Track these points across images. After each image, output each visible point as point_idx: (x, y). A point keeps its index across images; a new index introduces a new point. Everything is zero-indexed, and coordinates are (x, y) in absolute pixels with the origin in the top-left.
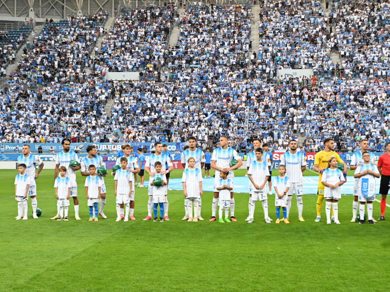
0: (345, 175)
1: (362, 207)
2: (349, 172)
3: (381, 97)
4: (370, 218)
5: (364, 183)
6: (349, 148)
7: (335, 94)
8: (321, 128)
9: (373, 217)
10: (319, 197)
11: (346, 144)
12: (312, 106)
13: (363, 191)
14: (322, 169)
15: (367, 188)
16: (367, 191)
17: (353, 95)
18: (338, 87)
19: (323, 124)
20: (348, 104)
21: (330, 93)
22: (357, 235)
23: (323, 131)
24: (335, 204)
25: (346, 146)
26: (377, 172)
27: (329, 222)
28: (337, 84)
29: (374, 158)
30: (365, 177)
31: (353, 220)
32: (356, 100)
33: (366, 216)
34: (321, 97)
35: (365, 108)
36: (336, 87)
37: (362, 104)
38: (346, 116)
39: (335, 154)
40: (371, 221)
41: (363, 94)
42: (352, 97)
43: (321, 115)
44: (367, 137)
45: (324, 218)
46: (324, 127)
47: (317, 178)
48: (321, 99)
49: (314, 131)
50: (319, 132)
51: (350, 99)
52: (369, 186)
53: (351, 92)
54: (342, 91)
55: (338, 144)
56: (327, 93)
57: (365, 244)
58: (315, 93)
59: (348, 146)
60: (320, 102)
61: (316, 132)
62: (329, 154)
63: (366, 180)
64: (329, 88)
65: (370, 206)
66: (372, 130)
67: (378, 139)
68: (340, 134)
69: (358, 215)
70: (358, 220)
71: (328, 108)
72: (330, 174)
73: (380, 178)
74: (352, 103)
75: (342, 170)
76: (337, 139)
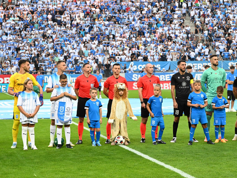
0: (41, 98)
1: (59, 130)
2: (45, 95)
3: (79, 16)
4: (68, 142)
5: (61, 107)
6: (48, 70)
7: (32, 12)
8: (18, 49)
9: (70, 141)
10: (15, 123)
11: (44, 65)
12: (8, 25)
13: (59, 115)
14: (17, 92)
15: (64, 112)
16: (64, 115)
17: (51, 14)
18: (35, 5)
19: (20, 45)
20: (46, 23)
21: (26, 12)
22: (55, 161)
23: (21, 52)
24: (32, 129)
25: (44, 68)
27: (25, 147)
28: (34, 3)
29: (71, 80)
30: (62, 100)
31: (51, 145)
32: (54, 20)
33: (63, 141)
34: (18, 16)
35: (63, 28)
36: (33, 5)
37: (60, 23)
38: (44, 36)
40: (69, 146)
41: (61, 13)
42: (50, 16)
43: (18, 35)
44: (66, 58)
45: (20, 144)
46: (21, 48)
47: (13, 102)
48: (18, 19)
49: (10, 52)
50: (15, 53)
51: (47, 18)
52: (66, 110)
53: (48, 12)
54: (39, 10)
55: (36, 66)
56: (24, 12)
57: (62, 169)
58: (11, 12)
59: (46, 68)
60: (17, 22)
61: (13, 53)
62: (24, 76)
63: (63, 104)
64: (26, 7)
65: (68, 130)
66: (71, 51)
67: (76, 61)
68: (38, 55)
69: (56, 139)
70: (56, 145)
71: (25, 28)
72: (26, 97)
73: (77, 101)
74: (50, 22)
75: (38, 92)
76: (35, 60)
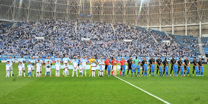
0: (97, 65)
1: (101, 72)
2: (98, 64)
3: (106, 46)
4: (103, 75)
7: (95, 45)
8: (92, 53)
10: (90, 70)
12: (90, 47)
13: (100, 69)
14: (91, 63)
16: (102, 69)
20: (98, 47)
22: (99, 79)
24: (94, 72)
25: (98, 57)
26: (104, 64)
27: (93, 76)
28: (96, 42)
29: (104, 61)
30: (101, 65)
31: (99, 76)
32: (100, 46)
33: (101, 75)
35: (102, 48)
37: (102, 47)
38: (98, 50)
39: (95, 60)
40: (103, 76)
41: (102, 45)
42: (99, 46)
43: (92, 50)
44: (103, 55)
45: (91, 75)
47: (90, 65)
48: (92, 46)
49: (90, 54)
53: (99, 44)
54: (97, 44)
55: (96, 57)
57: (101, 82)
58: (90, 44)
62: (93, 60)
63: (101, 66)
64: (94, 43)
65: (103, 72)
66: (104, 54)
67: (105, 56)
68: (96, 55)
69: (100, 74)
70: (100, 76)
71: (93, 48)
72: (93, 64)
73: (105, 66)
75: (96, 63)
76: (95, 56)
